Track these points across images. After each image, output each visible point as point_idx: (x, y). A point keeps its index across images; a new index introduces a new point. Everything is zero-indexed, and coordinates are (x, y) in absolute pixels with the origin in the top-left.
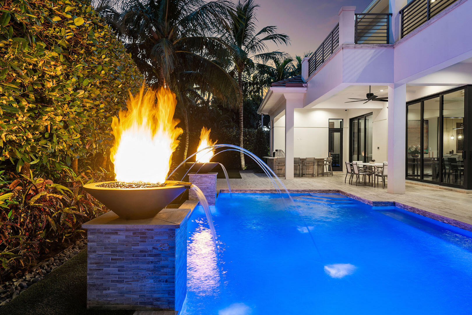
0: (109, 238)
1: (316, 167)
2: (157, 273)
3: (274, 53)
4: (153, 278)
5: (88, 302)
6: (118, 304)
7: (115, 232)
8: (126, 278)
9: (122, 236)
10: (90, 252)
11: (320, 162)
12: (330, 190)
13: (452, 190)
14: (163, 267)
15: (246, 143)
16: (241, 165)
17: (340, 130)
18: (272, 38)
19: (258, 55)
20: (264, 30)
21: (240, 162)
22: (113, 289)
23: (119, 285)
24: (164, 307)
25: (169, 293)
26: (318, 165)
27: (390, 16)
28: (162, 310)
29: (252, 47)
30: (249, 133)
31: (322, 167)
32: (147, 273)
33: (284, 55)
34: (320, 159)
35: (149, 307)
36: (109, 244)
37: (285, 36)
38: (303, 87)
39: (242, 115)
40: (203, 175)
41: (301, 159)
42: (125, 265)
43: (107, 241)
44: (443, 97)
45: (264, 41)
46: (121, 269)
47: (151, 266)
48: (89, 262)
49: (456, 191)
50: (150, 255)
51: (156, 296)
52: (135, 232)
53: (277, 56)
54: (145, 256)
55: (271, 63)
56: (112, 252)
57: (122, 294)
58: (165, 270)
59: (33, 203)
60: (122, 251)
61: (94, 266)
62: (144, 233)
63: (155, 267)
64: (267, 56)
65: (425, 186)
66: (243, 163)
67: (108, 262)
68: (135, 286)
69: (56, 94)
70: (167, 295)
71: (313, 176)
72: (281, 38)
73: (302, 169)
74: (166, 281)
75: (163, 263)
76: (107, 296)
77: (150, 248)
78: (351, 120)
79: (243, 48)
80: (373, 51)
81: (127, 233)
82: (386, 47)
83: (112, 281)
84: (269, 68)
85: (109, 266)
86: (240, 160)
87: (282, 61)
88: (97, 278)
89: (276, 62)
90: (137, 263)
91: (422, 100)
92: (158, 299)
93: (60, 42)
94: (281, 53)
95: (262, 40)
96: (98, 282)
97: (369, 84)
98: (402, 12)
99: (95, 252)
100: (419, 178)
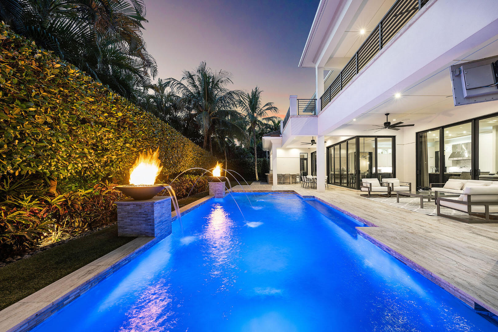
0: (126, 207)
1: (291, 179)
2: (147, 222)
3: (272, 117)
4: (145, 224)
5: (118, 234)
6: (131, 234)
7: (129, 205)
8: (134, 224)
9: (131, 207)
10: (118, 213)
11: (294, 176)
12: (289, 191)
13: (351, 190)
14: (149, 219)
15: (258, 166)
16: (256, 178)
17: (307, 159)
18: (270, 109)
19: (264, 119)
20: (267, 105)
21: (256, 177)
22: (129, 229)
23: (131, 227)
24: (150, 236)
25: (152, 230)
26: (292, 178)
27: (316, 100)
28: (149, 237)
29: (260, 114)
30: (260, 160)
31: (295, 179)
32: (142, 222)
33: (278, 119)
34: (294, 175)
35: (144, 236)
36: (126, 210)
37: (276, 108)
38: (280, 136)
39: (256, 151)
40: (216, 183)
41: (283, 175)
42: (133, 219)
43: (125, 209)
44: (347, 142)
45: (266, 111)
46: (132, 220)
47: (144, 219)
48: (118, 217)
49: (353, 191)
50: (144, 215)
51: (147, 231)
52: (137, 205)
53: (274, 119)
54: (141, 215)
55: (271, 123)
56: (128, 213)
57: (132, 230)
58: (150, 221)
59: (104, 194)
60: (132, 213)
61: (120, 219)
62: (141, 205)
63: (146, 219)
64: (269, 119)
65: (341, 188)
66: (257, 177)
67: (126, 217)
68: (138, 227)
69: (110, 147)
70: (151, 231)
71: (290, 183)
72: (274, 109)
73: (284, 180)
74: (151, 225)
75: (149, 218)
76: (126, 231)
77: (143, 211)
78: (312, 154)
79: (255, 115)
80: (307, 118)
81: (134, 205)
82: (313, 116)
83: (128, 225)
84: (269, 125)
85: (126, 219)
86: (256, 175)
87: (277, 122)
88: (122, 224)
89: (274, 122)
90: (138, 218)
91: (339, 144)
92: (147, 233)
93: (112, 123)
94: (276, 117)
95: (265, 110)
96: (122, 226)
97: (312, 136)
98: (321, 98)
99: (120, 213)
100: (339, 184)
